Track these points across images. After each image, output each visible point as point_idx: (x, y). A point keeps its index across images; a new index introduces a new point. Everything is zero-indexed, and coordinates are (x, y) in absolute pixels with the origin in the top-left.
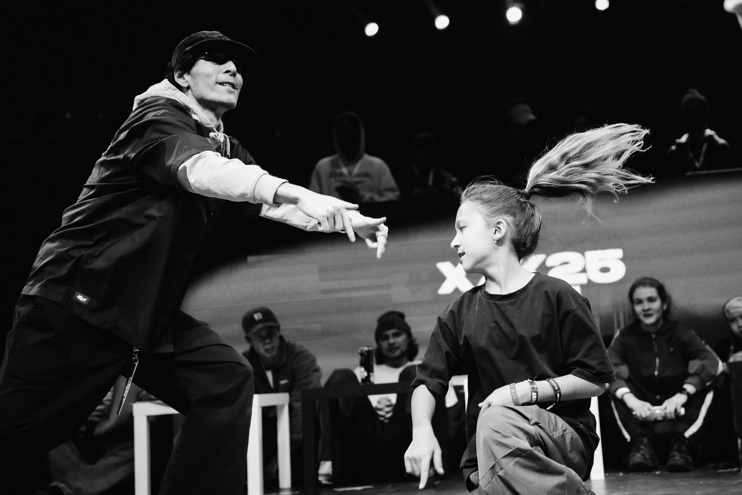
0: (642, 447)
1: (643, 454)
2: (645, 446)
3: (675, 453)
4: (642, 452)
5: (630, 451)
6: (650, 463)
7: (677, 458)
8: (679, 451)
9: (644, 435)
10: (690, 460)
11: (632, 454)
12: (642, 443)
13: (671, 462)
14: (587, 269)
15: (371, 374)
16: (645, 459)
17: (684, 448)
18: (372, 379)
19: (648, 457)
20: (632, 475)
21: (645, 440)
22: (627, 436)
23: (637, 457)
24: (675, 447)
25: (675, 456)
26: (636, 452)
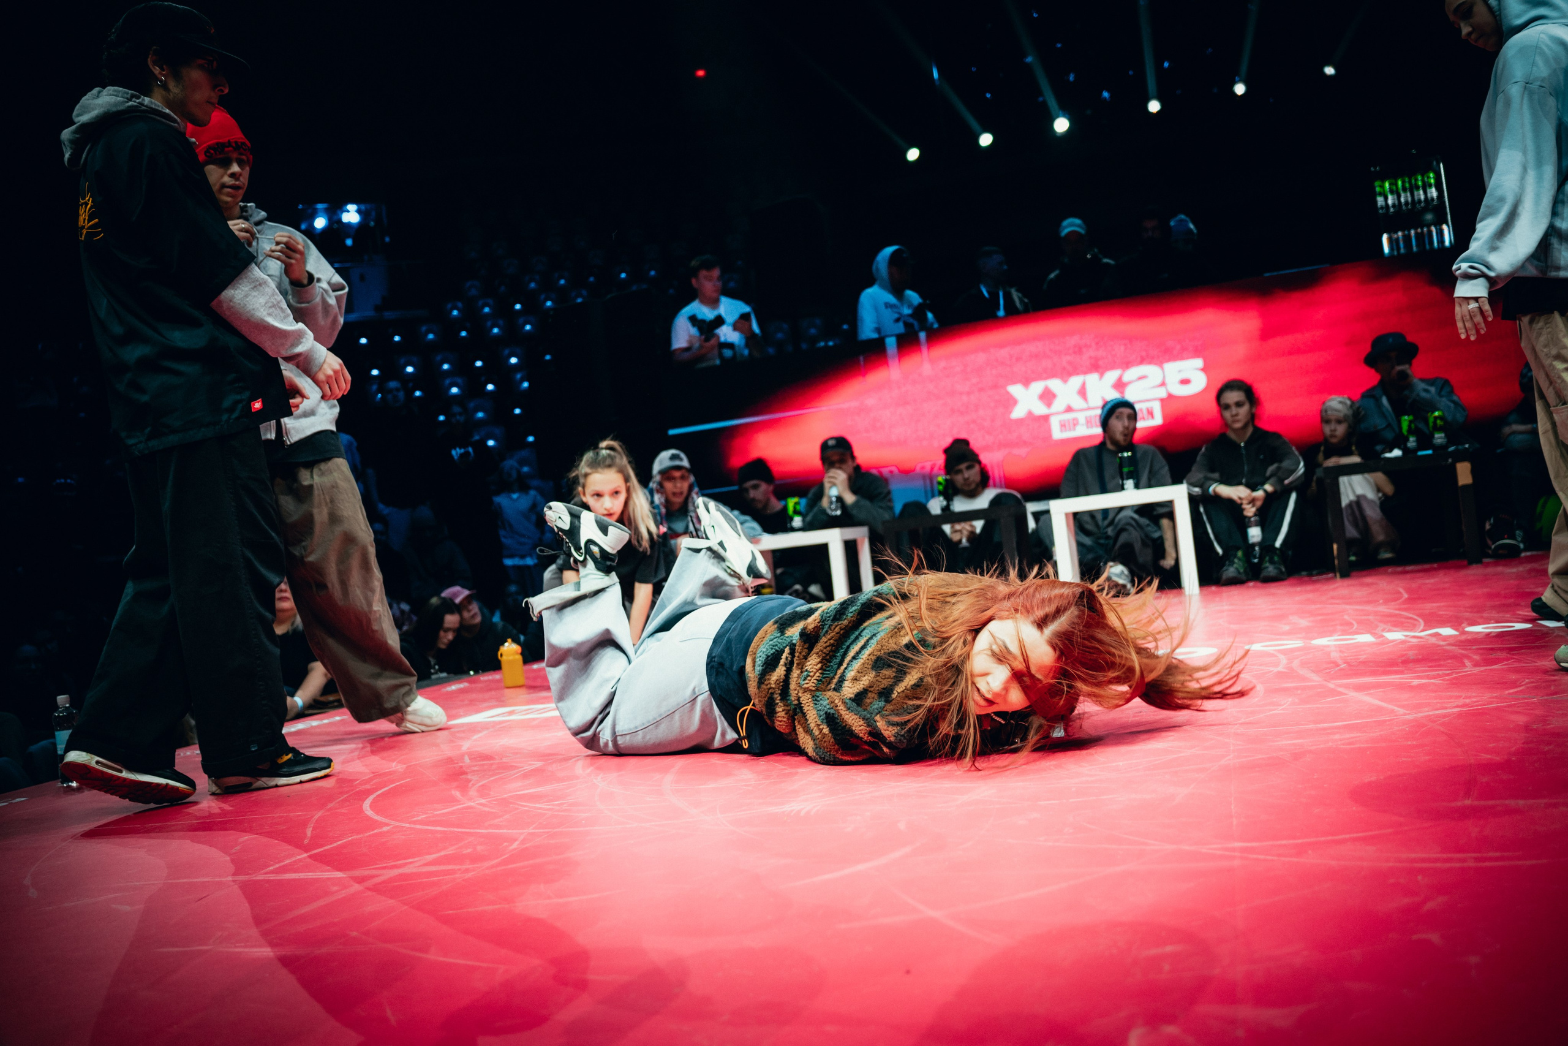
0: (1236, 560)
1: (1237, 569)
2: (1239, 559)
3: (1267, 564)
4: (1235, 565)
5: (1224, 565)
6: (1243, 577)
7: (1270, 570)
8: (1272, 562)
9: (1238, 549)
10: (1284, 570)
11: (1225, 568)
12: (1235, 556)
13: (1264, 574)
14: (1167, 381)
15: (951, 503)
16: (1239, 572)
17: (1276, 558)
18: (952, 508)
19: (1242, 571)
20: (1224, 589)
21: (1240, 554)
22: (1220, 550)
23: (1230, 571)
24: (1267, 558)
25: (1267, 567)
26: (1229, 565)
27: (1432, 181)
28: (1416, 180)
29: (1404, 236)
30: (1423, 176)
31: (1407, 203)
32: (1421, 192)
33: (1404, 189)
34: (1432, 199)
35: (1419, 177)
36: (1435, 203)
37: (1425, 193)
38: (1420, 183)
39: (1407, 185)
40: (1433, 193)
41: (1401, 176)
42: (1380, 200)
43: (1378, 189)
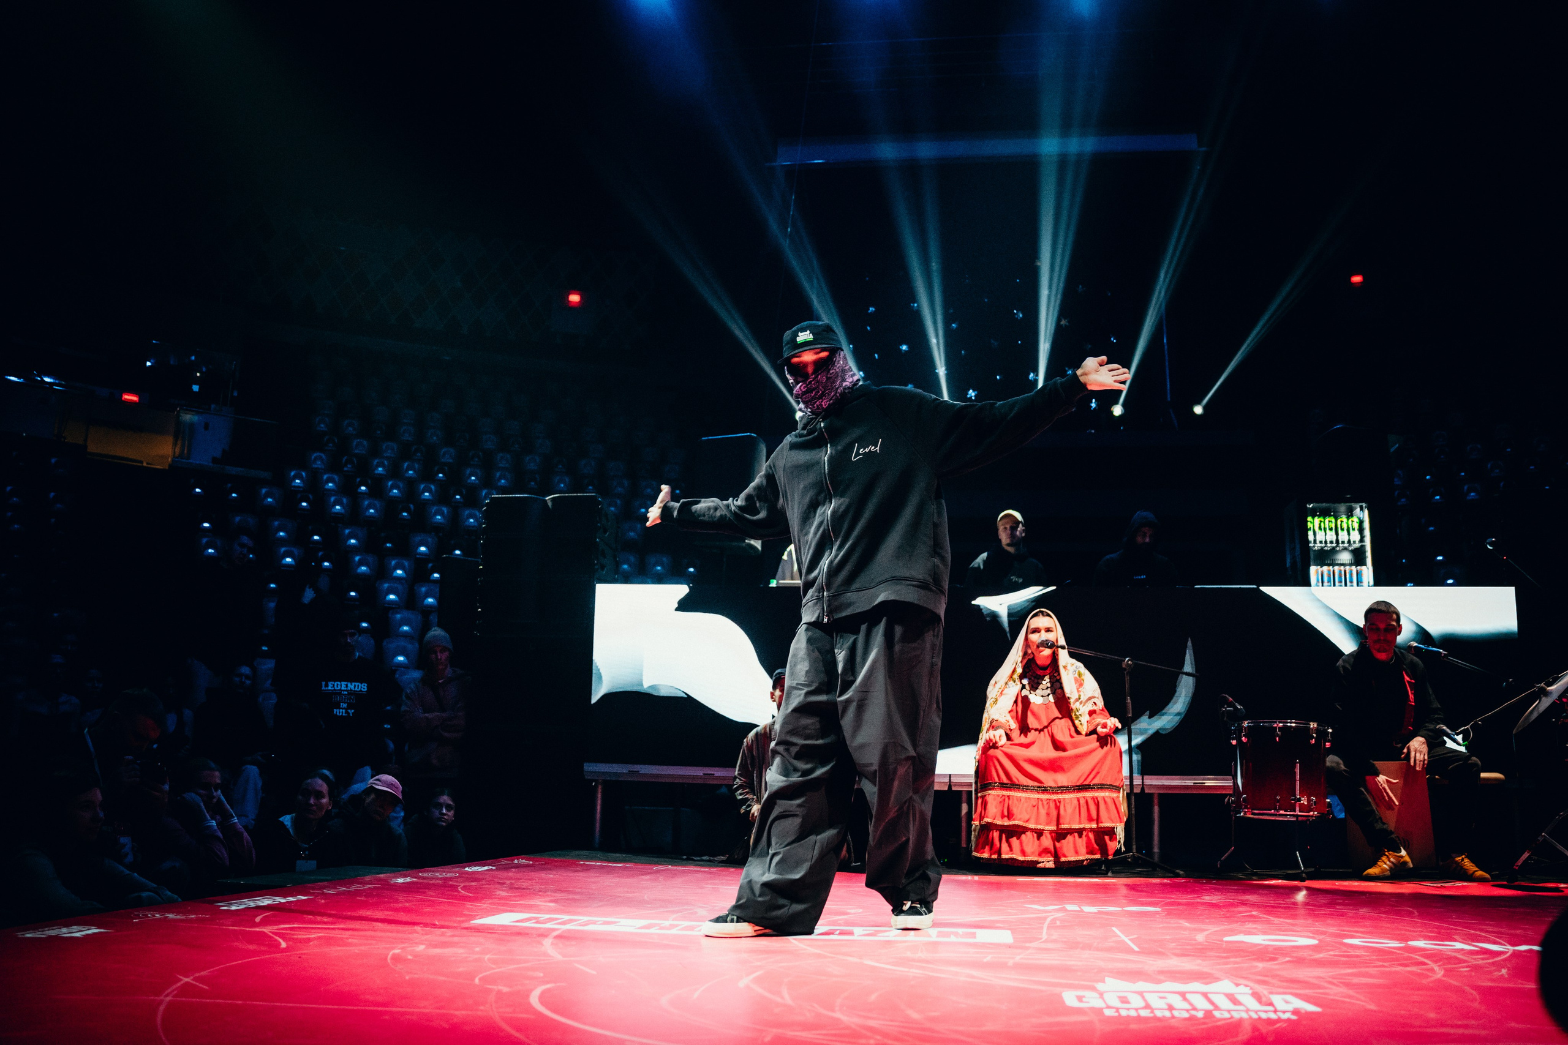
27: (1356, 526)
28: (1342, 522)
29: (1329, 571)
30: (1348, 518)
31: (1331, 542)
32: (1345, 532)
33: (1331, 529)
34: (1354, 542)
35: (1344, 518)
36: (1357, 545)
37: (1349, 534)
38: (1345, 526)
39: (1333, 526)
40: (1355, 536)
41: (1330, 516)
42: (1311, 537)
43: (1309, 525)
